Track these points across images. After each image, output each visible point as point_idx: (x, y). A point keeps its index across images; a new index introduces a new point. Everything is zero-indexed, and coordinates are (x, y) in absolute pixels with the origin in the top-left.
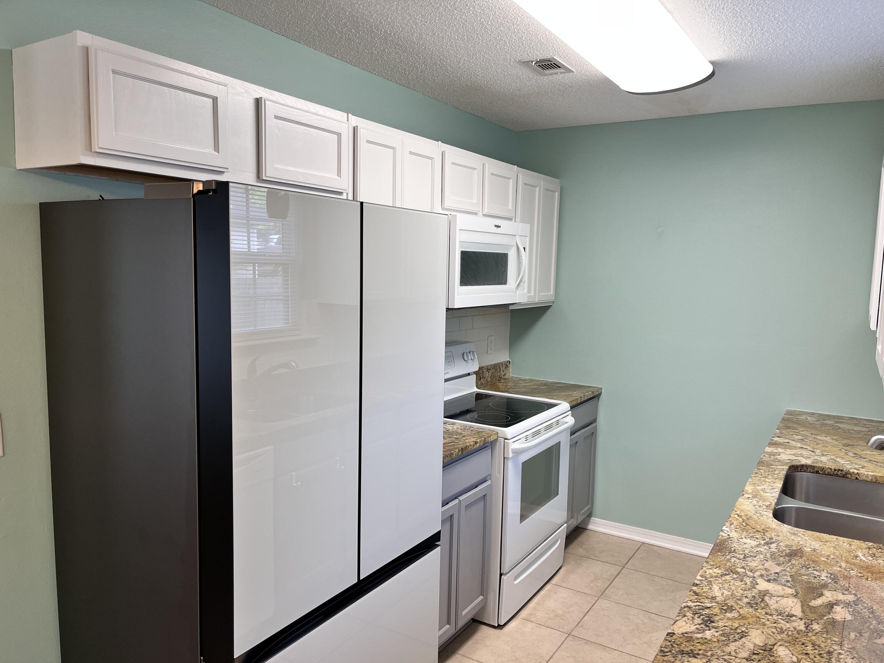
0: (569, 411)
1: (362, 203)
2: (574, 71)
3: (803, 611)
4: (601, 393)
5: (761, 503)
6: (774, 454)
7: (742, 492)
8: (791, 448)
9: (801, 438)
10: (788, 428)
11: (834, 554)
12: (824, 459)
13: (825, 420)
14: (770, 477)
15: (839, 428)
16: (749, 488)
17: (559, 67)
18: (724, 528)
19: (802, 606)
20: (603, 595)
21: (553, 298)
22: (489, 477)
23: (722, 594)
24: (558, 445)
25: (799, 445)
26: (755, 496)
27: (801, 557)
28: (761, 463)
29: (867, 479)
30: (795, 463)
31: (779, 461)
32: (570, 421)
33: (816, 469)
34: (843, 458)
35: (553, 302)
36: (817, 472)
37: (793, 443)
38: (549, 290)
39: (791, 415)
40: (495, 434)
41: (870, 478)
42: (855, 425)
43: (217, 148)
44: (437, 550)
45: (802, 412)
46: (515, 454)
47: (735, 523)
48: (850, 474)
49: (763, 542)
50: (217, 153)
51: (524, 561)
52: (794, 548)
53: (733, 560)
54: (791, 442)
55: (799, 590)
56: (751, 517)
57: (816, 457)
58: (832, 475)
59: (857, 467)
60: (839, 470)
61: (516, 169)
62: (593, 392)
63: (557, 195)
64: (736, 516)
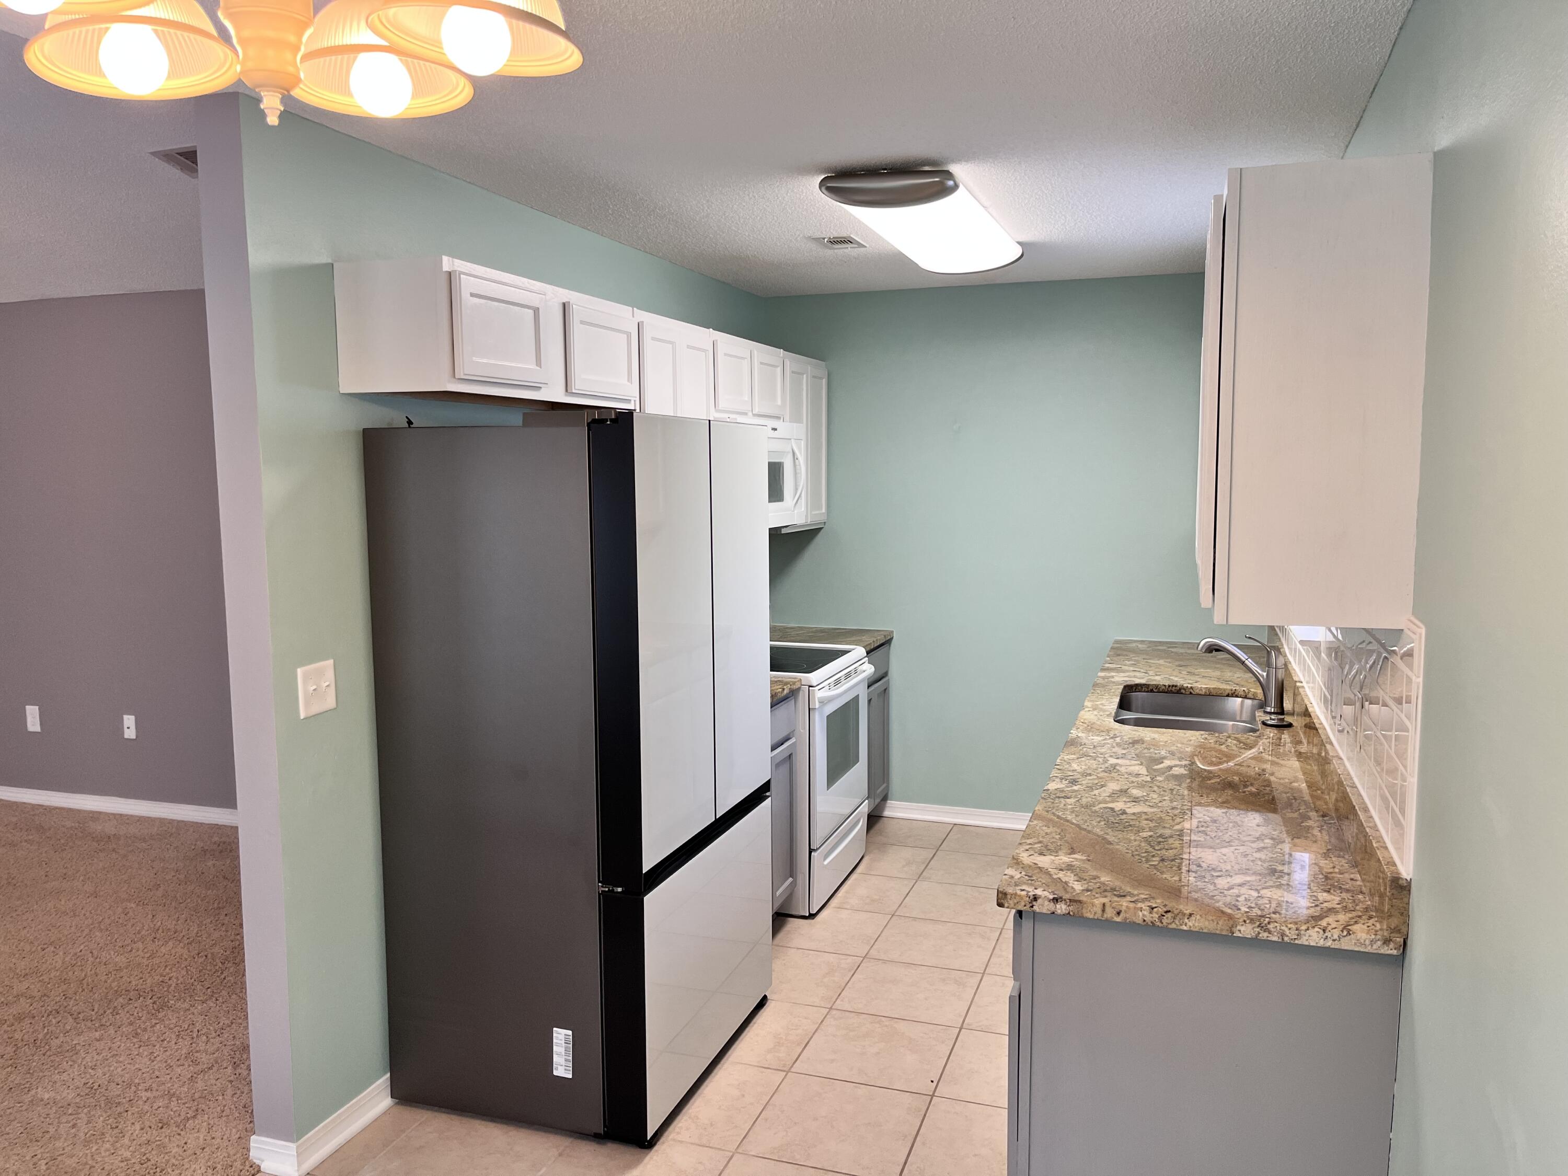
0: (865, 657)
1: (709, 421)
2: (867, 246)
3: (1148, 772)
4: (892, 638)
5: (1101, 713)
6: (1108, 678)
7: (1083, 707)
8: (1124, 672)
9: (1133, 663)
10: (1119, 655)
11: (1171, 740)
12: (1157, 678)
13: (1156, 646)
14: (1106, 694)
15: (1172, 652)
16: (1087, 703)
17: (851, 242)
18: (1072, 731)
19: (1147, 770)
20: (921, 877)
21: (823, 518)
22: (791, 735)
23: (1081, 768)
24: (856, 699)
25: (1132, 669)
26: (1095, 709)
27: (1143, 744)
28: (1095, 685)
29: (1200, 692)
30: (1129, 683)
31: (1114, 682)
32: (868, 669)
33: (1151, 688)
34: (1176, 676)
35: (825, 522)
36: (1152, 691)
37: (1126, 668)
38: (820, 508)
39: (1121, 644)
40: (798, 681)
41: (1204, 691)
42: (1189, 648)
43: (539, 363)
44: (767, 802)
45: (1132, 640)
46: (821, 704)
47: (1081, 728)
48: (1184, 689)
49: (1108, 737)
50: (539, 368)
51: (832, 837)
52: (1136, 739)
53: (1085, 749)
54: (1123, 667)
55: (1143, 762)
56: (1094, 723)
57: (1150, 677)
58: (1166, 693)
59: (1191, 682)
60: (1173, 686)
61: (784, 354)
62: (885, 636)
63: (824, 381)
64: (1081, 723)
